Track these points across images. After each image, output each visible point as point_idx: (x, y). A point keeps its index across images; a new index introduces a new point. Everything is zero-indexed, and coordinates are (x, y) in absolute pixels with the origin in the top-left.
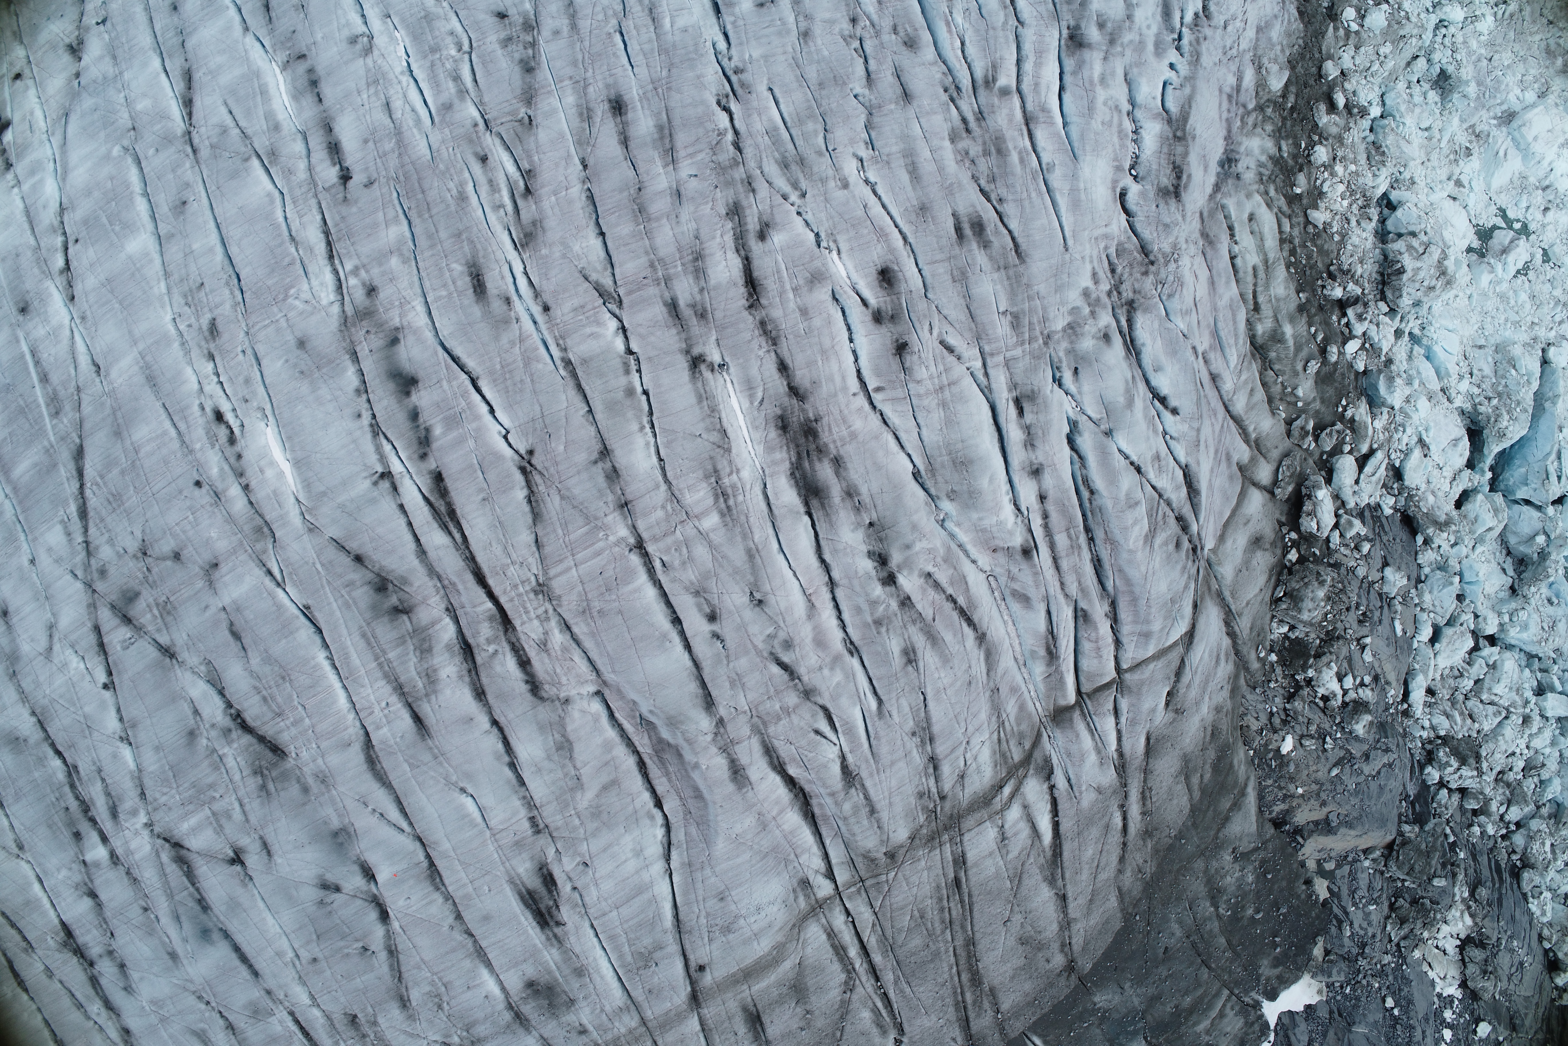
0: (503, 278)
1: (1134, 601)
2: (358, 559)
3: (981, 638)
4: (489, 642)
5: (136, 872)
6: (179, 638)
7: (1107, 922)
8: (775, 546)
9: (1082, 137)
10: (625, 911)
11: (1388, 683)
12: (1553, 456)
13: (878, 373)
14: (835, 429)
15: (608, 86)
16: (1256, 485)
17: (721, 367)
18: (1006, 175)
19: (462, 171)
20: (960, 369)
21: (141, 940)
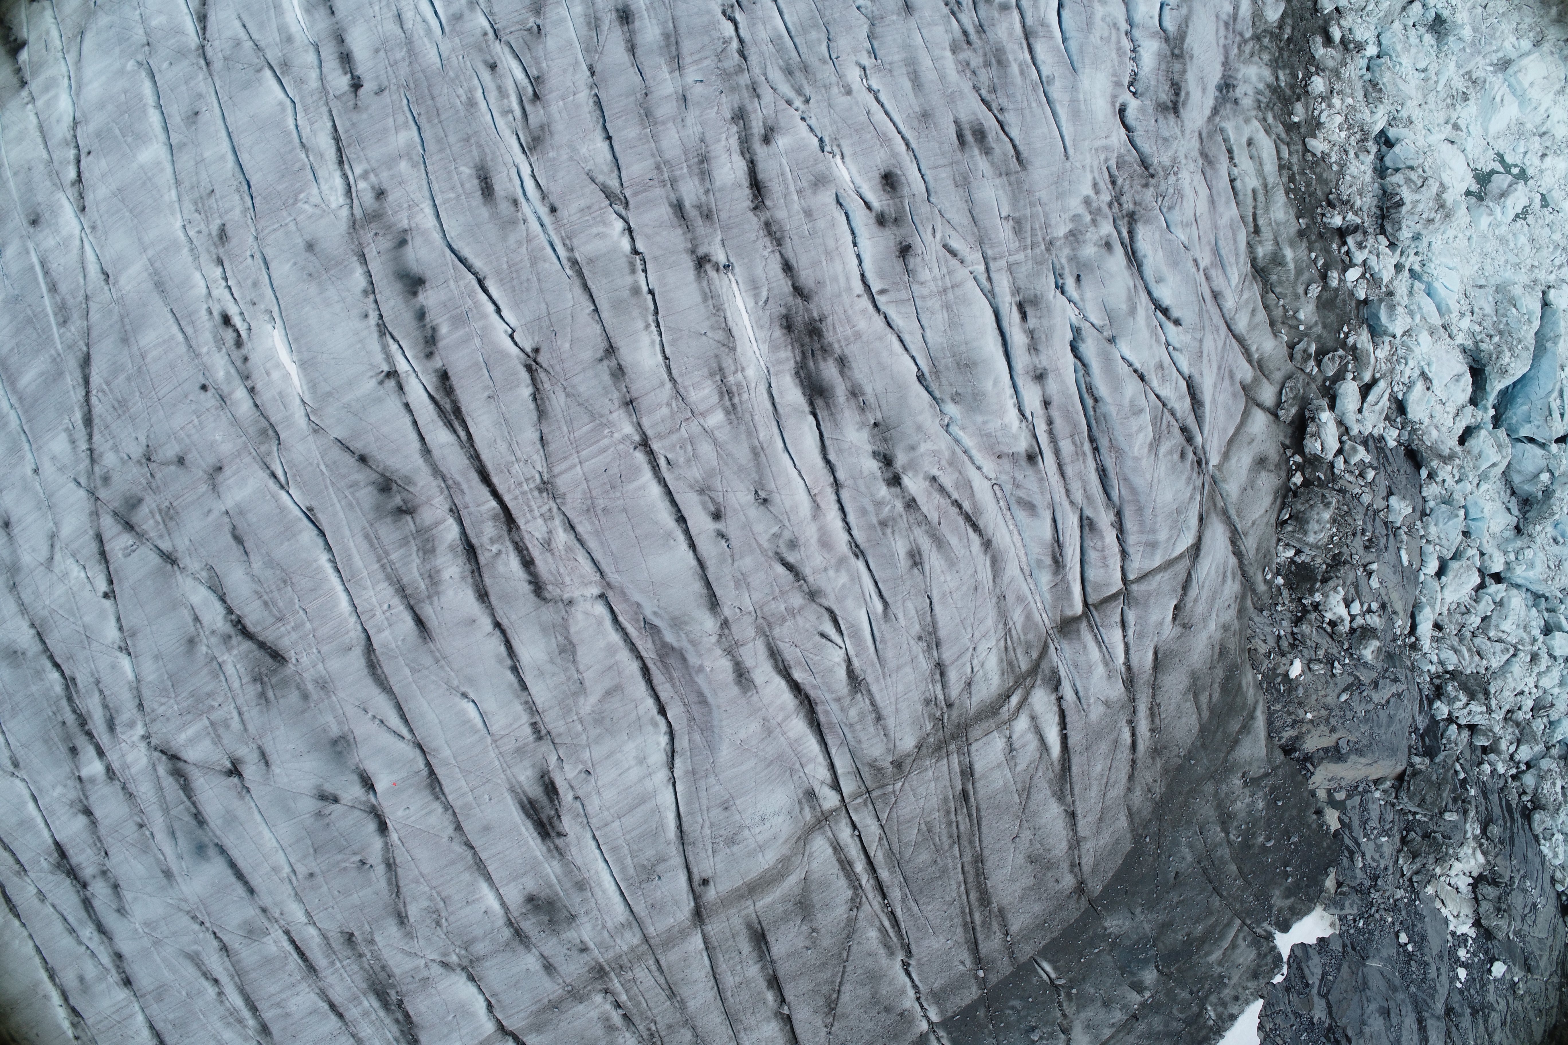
0: (510, 180)
1: (1140, 510)
2: (363, 459)
3: (987, 544)
4: (492, 541)
5: (131, 787)
6: (180, 543)
7: (1117, 843)
8: (781, 445)
9: (1081, 50)
10: (628, 821)
11: (1395, 613)
12: (1556, 394)
13: (882, 275)
14: (839, 329)
16: (1259, 405)
17: (726, 267)
18: (1006, 85)
19: (471, 78)
20: (963, 273)
21: (135, 858)
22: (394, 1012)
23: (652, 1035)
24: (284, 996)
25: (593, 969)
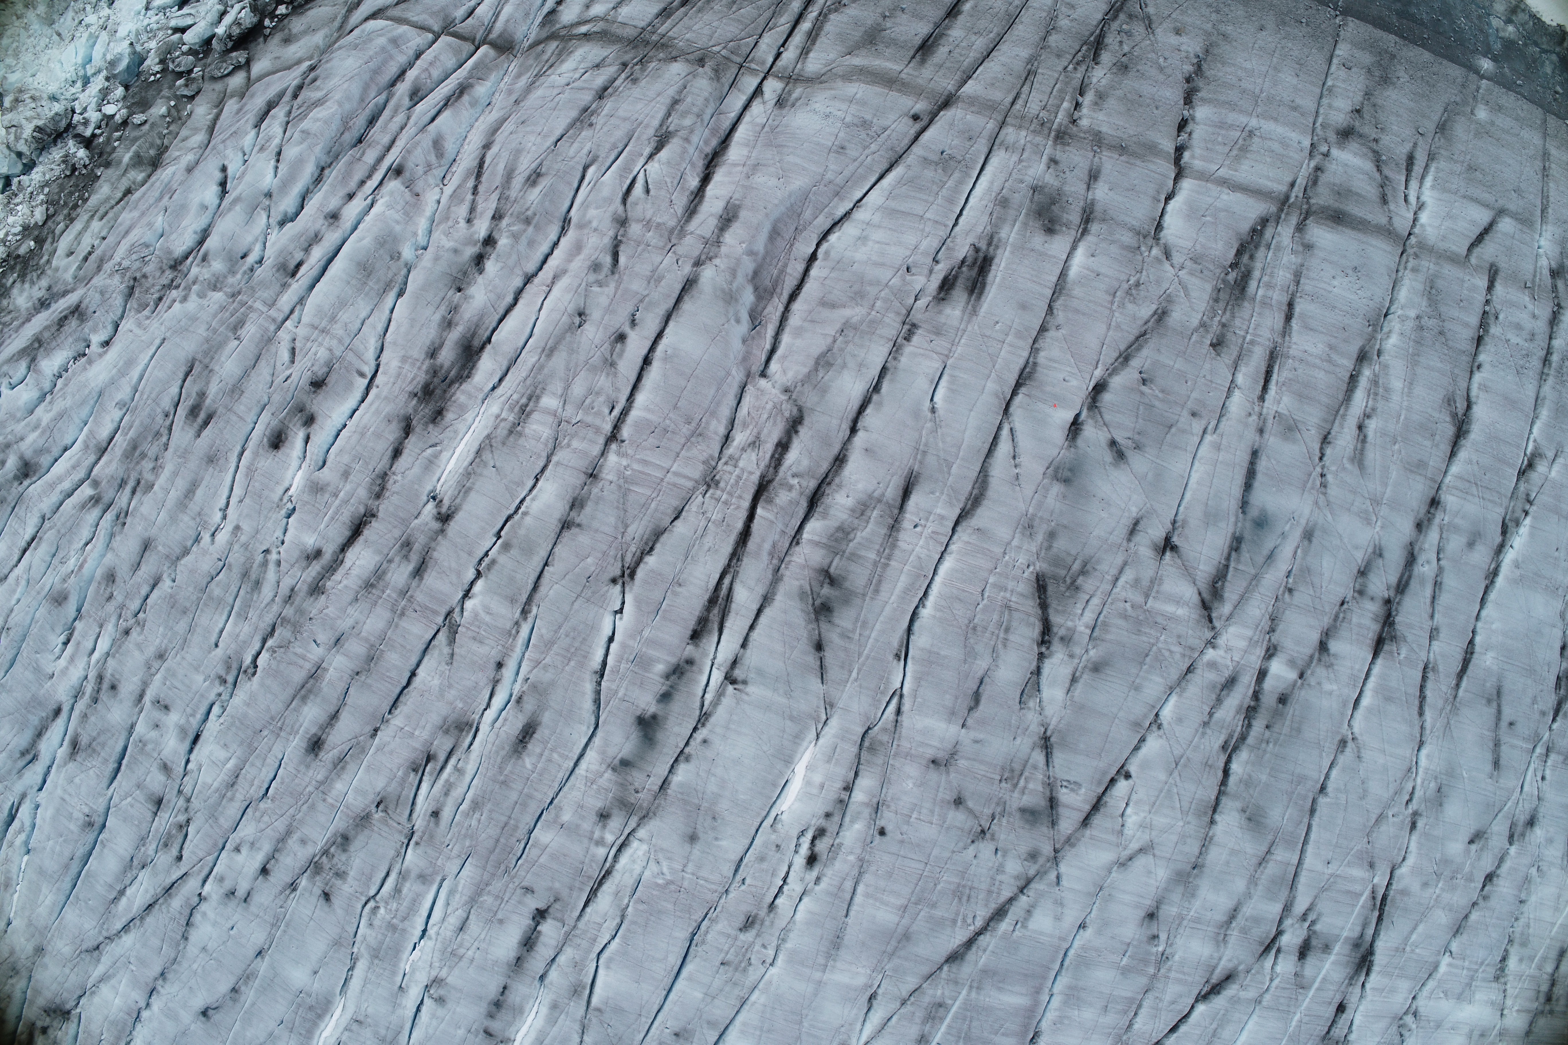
0: (505, 720)
1: (376, 72)
2: (819, 647)
3: (487, 146)
5: (1265, 624)
6: (1025, 745)
8: (529, 343)
9: (83, 403)
10: (919, 209)
13: (349, 386)
14: (410, 376)
15: (308, 767)
16: (249, 78)
17: (434, 498)
18: (146, 428)
19: (458, 824)
20: (301, 332)
21: (1321, 575)
22: (1246, 266)
23: (1078, 64)
24: (1318, 361)
25: (1063, 144)
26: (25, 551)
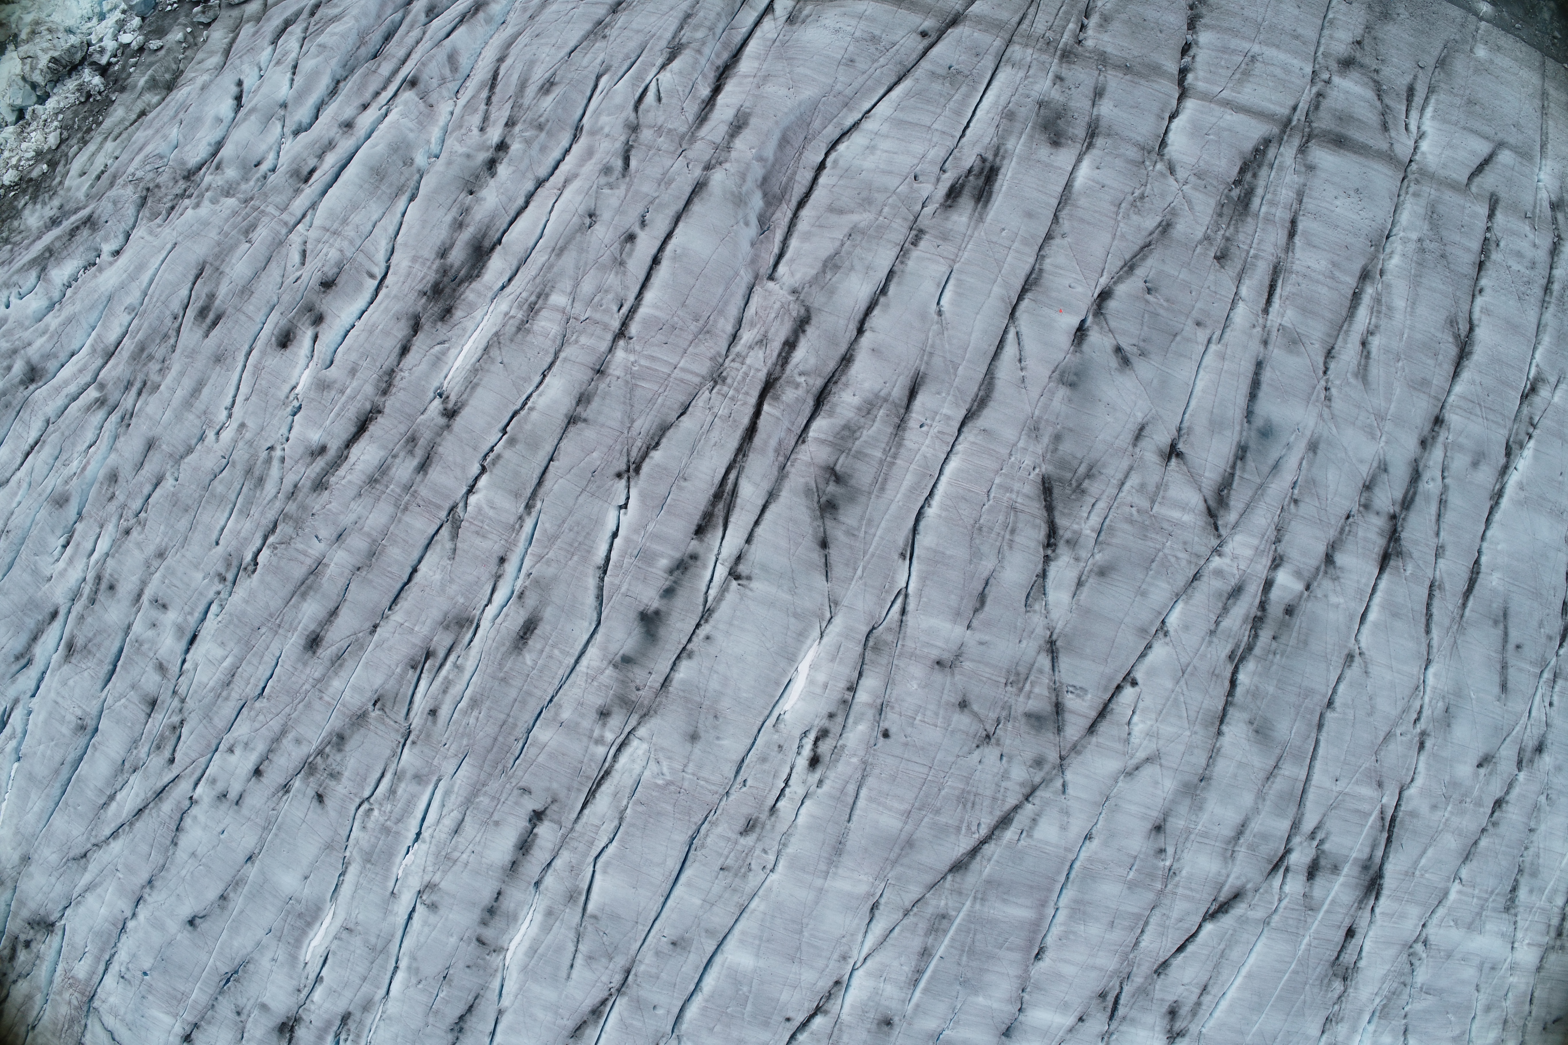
0: (507, 615)
2: (824, 544)
3: (501, 60)
4: (797, 386)
5: (1271, 534)
6: (1030, 649)
8: (540, 243)
9: (92, 307)
10: (926, 120)
13: (359, 286)
14: (420, 275)
15: (305, 664)
16: (265, 4)
17: (440, 395)
18: (154, 330)
19: (456, 722)
20: (313, 234)
21: (1327, 487)
22: (1249, 183)
24: (1321, 278)
25: (1069, 62)
26: (28, 454)
